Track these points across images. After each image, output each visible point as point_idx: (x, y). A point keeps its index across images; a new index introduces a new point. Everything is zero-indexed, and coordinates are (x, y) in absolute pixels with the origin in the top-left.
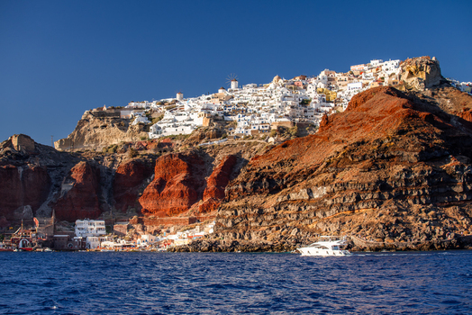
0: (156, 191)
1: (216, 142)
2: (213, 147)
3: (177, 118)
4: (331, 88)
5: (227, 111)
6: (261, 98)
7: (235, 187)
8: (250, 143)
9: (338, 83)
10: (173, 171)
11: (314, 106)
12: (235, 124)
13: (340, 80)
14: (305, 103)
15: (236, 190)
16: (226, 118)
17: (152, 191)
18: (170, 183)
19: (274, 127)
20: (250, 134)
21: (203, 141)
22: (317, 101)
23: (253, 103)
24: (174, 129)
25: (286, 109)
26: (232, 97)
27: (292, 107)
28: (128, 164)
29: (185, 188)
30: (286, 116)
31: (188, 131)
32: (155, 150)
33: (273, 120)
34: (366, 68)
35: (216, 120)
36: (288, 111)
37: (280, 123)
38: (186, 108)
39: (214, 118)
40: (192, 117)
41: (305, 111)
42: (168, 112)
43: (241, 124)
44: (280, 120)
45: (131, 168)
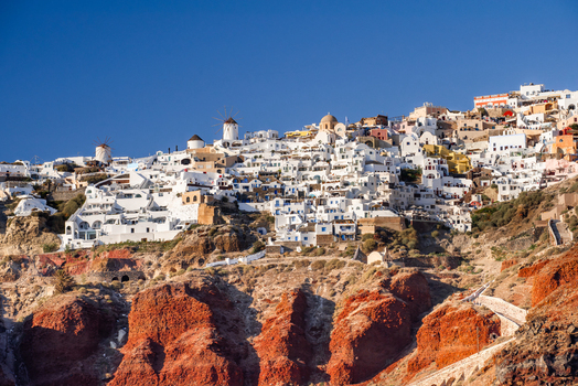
0: (148, 367)
1: (242, 260)
2: (241, 269)
3: (122, 203)
4: (450, 145)
5: (241, 190)
6: (308, 163)
7: (526, 365)
8: (322, 264)
9: (462, 134)
10: (177, 324)
11: (430, 184)
12: (269, 221)
13: (465, 129)
14: (409, 176)
15: (531, 370)
16: (243, 206)
17: (138, 368)
18: (178, 351)
19: (368, 230)
20: (314, 243)
21: (212, 256)
22: (434, 172)
23: (292, 174)
24: (126, 229)
25: (380, 189)
26: (240, 160)
27: (392, 186)
28: (69, 308)
29: (220, 362)
30: (386, 204)
31: (163, 233)
32: (103, 275)
33: (361, 214)
34: (512, 102)
35: (226, 211)
36: (384, 194)
37: (378, 220)
38: (135, 180)
39: (222, 206)
40: (159, 201)
41: (417, 195)
42: (92, 188)
43: (283, 221)
44: (375, 214)
45: (77, 315)
